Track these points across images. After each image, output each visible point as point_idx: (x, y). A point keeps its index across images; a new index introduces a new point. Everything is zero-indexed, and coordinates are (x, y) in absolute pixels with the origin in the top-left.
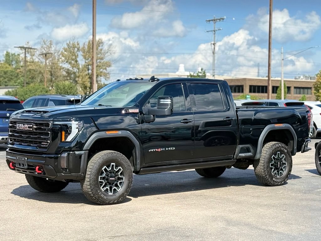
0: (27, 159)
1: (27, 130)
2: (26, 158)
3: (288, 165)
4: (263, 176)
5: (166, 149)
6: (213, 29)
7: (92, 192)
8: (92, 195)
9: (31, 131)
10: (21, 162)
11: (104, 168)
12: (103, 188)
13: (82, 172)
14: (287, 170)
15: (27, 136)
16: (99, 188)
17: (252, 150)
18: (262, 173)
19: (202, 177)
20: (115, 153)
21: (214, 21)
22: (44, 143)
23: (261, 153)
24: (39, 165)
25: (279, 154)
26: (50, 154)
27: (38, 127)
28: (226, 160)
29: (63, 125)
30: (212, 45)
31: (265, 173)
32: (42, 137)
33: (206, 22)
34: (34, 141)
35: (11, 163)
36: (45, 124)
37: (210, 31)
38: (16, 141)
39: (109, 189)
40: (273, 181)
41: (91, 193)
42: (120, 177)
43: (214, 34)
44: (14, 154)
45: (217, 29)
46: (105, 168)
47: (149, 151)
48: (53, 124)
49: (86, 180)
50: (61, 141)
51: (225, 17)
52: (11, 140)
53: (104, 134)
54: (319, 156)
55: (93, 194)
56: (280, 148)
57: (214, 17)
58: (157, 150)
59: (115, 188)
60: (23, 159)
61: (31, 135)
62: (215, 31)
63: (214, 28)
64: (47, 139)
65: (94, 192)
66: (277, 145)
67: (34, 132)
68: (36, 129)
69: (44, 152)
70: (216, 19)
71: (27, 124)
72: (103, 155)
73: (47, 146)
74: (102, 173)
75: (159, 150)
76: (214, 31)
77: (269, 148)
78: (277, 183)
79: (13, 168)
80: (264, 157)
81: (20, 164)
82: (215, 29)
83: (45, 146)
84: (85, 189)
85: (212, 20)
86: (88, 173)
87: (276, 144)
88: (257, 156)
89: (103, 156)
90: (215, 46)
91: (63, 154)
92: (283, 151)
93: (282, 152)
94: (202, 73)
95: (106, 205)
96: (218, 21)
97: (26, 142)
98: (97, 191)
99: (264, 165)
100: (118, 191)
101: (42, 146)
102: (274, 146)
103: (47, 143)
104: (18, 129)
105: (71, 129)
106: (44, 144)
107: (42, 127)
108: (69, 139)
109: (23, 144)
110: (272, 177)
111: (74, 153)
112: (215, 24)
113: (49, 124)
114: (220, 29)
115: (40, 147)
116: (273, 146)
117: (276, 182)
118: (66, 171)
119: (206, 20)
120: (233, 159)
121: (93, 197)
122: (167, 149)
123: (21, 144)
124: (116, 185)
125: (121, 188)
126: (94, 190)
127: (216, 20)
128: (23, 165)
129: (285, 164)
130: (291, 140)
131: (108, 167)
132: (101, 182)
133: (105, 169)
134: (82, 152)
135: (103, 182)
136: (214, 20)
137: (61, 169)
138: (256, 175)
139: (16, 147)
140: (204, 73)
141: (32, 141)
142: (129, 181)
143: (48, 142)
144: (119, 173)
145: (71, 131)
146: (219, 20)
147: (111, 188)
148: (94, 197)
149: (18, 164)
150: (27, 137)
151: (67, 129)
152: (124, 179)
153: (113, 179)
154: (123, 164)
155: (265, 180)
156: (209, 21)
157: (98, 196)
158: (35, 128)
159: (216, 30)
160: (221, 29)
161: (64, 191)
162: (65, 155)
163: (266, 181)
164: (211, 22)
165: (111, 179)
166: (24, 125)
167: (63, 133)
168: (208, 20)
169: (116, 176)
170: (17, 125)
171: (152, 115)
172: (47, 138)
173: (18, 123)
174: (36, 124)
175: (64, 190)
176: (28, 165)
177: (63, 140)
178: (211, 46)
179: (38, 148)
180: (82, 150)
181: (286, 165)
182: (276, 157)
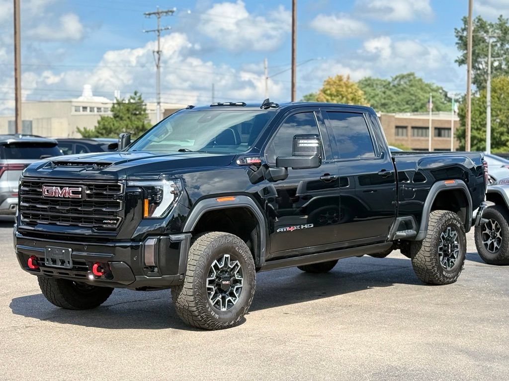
0: (73, 251)
1: (69, 198)
2: (70, 250)
3: (461, 248)
4: (427, 269)
5: (300, 227)
6: (156, 28)
7: (197, 308)
8: (196, 313)
9: (79, 198)
10: (58, 257)
11: (213, 264)
12: (212, 299)
13: (181, 273)
14: (459, 257)
15: (68, 208)
16: (208, 300)
17: (414, 225)
18: (427, 263)
19: (304, 272)
20: (230, 236)
21: (157, 15)
22: (109, 221)
23: (427, 231)
24: (98, 261)
25: (449, 230)
26: (122, 240)
27: (94, 191)
28: (378, 242)
29: (148, 188)
30: (156, 54)
31: (432, 264)
32: (104, 209)
33: (145, 16)
34: (85, 218)
35: (30, 259)
36: (110, 185)
37: (152, 31)
38: (39, 219)
39: (221, 300)
40: (444, 276)
41: (195, 309)
42: (237, 278)
43: (159, 36)
44: (38, 242)
45: (163, 28)
46: (216, 263)
47: (278, 231)
48: (127, 186)
49: (184, 286)
50: (143, 218)
51: (175, 9)
52: (25, 217)
53: (214, 202)
54: (483, 232)
55: (199, 312)
56: (451, 220)
57: (158, 9)
58: (288, 229)
59: (230, 298)
60: (63, 251)
61: (79, 206)
62: (160, 31)
63: (158, 26)
64: (115, 214)
65: (199, 307)
66: (447, 216)
67: (85, 201)
68: (89, 196)
69: (110, 238)
70: (160, 11)
71: (69, 187)
72: (213, 240)
73: (115, 226)
74: (211, 272)
75: (292, 229)
76: (158, 31)
77: (436, 221)
78: (448, 280)
79: (33, 267)
80: (430, 236)
81: (54, 262)
82: (160, 28)
83: (110, 226)
84: (181, 303)
85: (154, 13)
86: (188, 273)
87: (446, 214)
88: (421, 236)
89: (212, 243)
90: (159, 55)
91: (149, 240)
92: (455, 225)
93: (454, 228)
94: (137, 99)
95: (217, 330)
96: (165, 14)
97: (65, 219)
98: (205, 306)
99: (431, 250)
100: (234, 303)
101: (104, 226)
102: (444, 218)
103: (115, 222)
104: (45, 197)
105: (162, 194)
106: (110, 223)
107: (105, 192)
108: (158, 212)
109: (58, 223)
110: (441, 269)
111: (169, 238)
112: (160, 19)
113: (120, 186)
114: (168, 29)
115: (100, 228)
116: (442, 217)
117: (447, 278)
118: (153, 271)
119: (144, 13)
120: (387, 242)
121: (197, 316)
122: (302, 227)
123: (55, 224)
124: (232, 294)
125: (238, 298)
126: (200, 304)
127: (162, 12)
128: (63, 262)
129: (457, 247)
130: (464, 207)
131: (219, 261)
132: (209, 289)
133: (216, 266)
134: (182, 236)
135: (212, 288)
136: (158, 13)
137: (145, 268)
138: (414, 266)
139: (40, 229)
140: (140, 99)
141: (81, 218)
142: (251, 285)
143: (118, 220)
144: (235, 273)
145: (161, 198)
146: (167, 12)
147: (223, 298)
148: (199, 317)
149: (50, 260)
150: (67, 210)
151: (154, 196)
152: (242, 281)
153: (227, 282)
154: (242, 256)
155: (430, 274)
156: (149, 14)
157: (206, 315)
158: (87, 194)
159: (162, 30)
160: (170, 28)
161: (104, 307)
162: (152, 242)
163: (432, 277)
164: (151, 16)
165: (224, 283)
166: (61, 189)
167: (146, 202)
168: (147, 13)
169: (231, 277)
170: (45, 188)
171: (283, 168)
172: (116, 212)
173: (46, 186)
174: (89, 187)
175: (105, 304)
176: (74, 263)
177: (146, 215)
178: (154, 55)
179: (96, 231)
180: (182, 233)
181: (458, 249)
182: (446, 235)
